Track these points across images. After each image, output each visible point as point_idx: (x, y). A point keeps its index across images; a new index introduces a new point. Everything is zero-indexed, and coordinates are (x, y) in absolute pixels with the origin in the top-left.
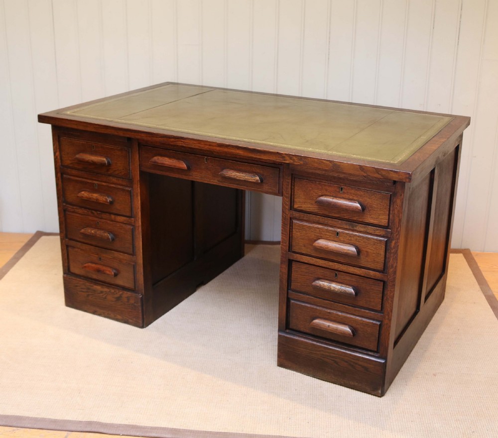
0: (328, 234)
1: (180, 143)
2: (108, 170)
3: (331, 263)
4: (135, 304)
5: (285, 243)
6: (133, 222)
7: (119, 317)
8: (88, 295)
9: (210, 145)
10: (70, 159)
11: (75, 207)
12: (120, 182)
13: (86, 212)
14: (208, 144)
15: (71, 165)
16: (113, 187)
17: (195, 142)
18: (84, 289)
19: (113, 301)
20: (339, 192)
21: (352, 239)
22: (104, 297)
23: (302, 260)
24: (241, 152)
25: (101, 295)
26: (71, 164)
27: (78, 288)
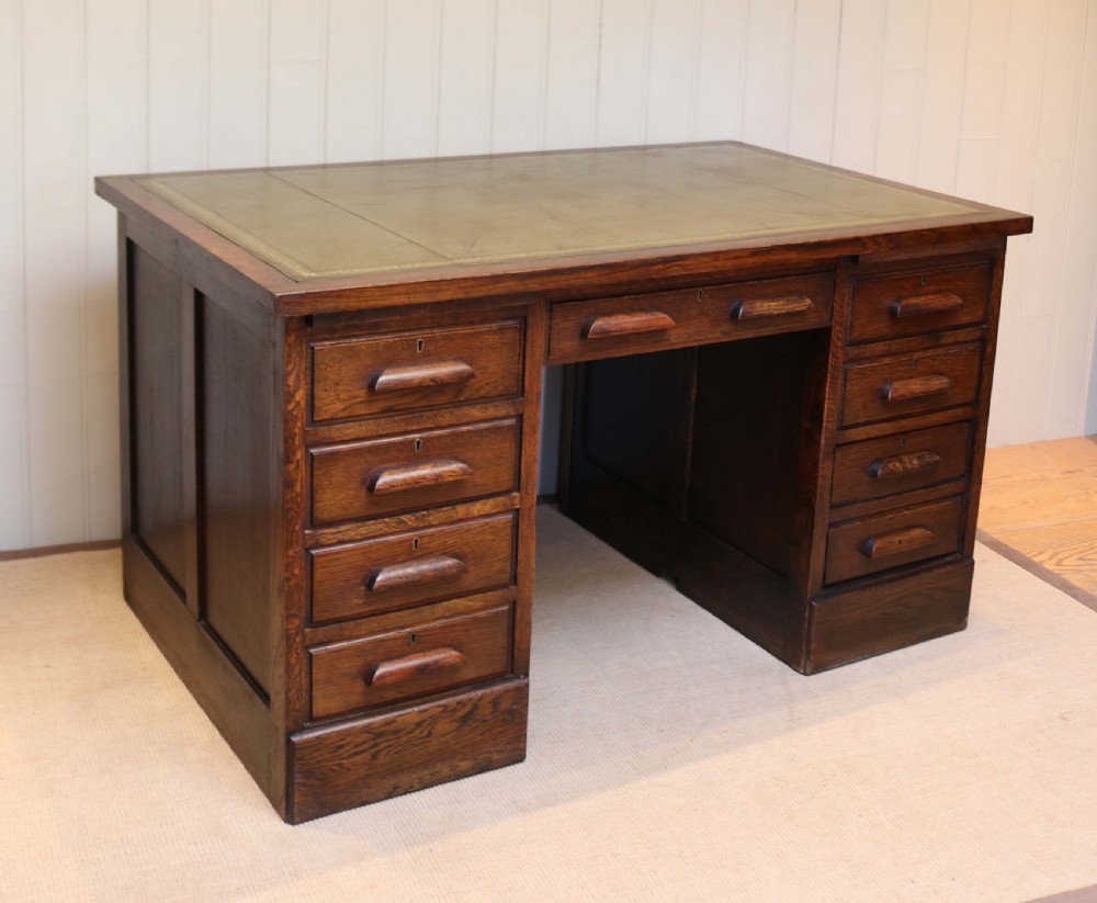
0: (901, 369)
1: (675, 271)
2: (459, 393)
3: (903, 423)
4: (515, 707)
5: (832, 416)
6: (517, 501)
7: (464, 765)
8: (374, 756)
9: (736, 258)
10: (342, 396)
11: (343, 528)
12: (491, 412)
13: (381, 526)
14: (732, 256)
15: (345, 414)
16: (469, 431)
17: (706, 259)
18: (364, 743)
19: (450, 733)
20: (921, 285)
21: (937, 363)
22: (425, 733)
23: (859, 438)
24: (793, 256)
25: (417, 732)
26: (344, 410)
27: (342, 751)
